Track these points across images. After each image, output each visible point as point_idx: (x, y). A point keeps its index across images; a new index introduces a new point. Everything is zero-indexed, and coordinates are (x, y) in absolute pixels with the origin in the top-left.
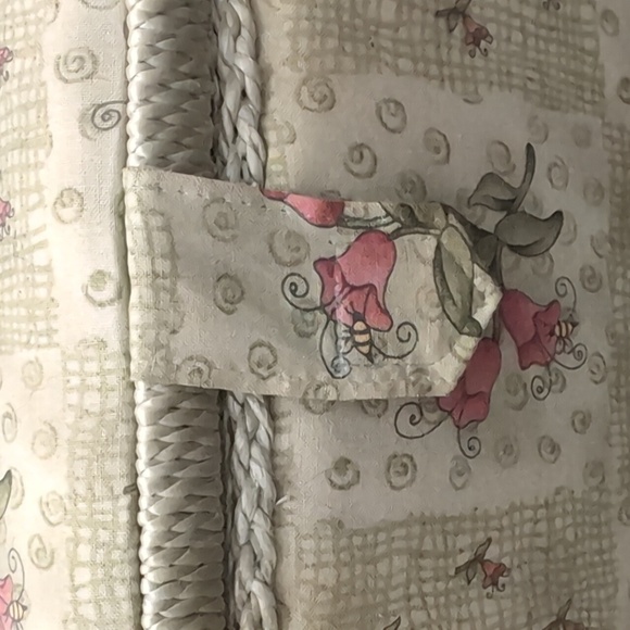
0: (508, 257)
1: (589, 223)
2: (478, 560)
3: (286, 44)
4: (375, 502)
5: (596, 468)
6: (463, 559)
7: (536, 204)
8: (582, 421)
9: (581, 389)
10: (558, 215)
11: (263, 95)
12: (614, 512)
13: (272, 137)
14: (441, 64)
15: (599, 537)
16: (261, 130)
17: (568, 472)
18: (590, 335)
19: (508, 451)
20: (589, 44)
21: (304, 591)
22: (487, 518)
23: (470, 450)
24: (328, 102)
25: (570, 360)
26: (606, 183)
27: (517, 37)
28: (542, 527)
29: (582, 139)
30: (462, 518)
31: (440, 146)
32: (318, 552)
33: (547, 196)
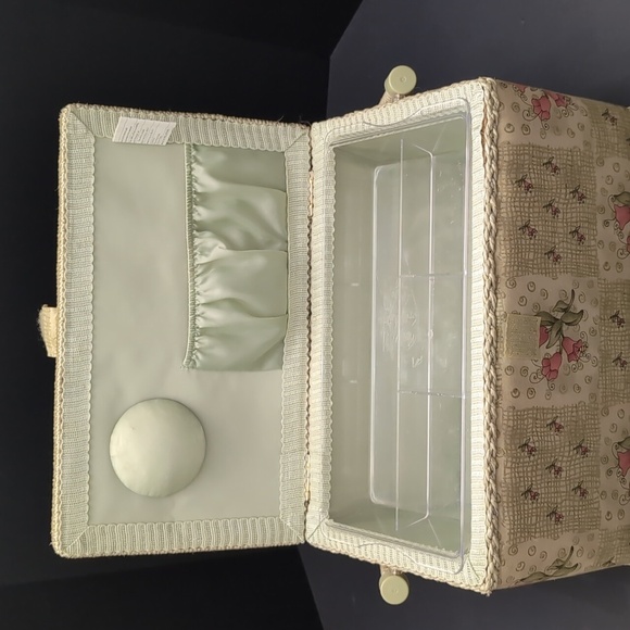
0: (565, 327)
1: (592, 312)
2: (554, 422)
3: (503, 269)
4: (524, 402)
5: (593, 396)
6: (549, 422)
7: (575, 308)
8: (589, 379)
9: (588, 368)
10: (582, 311)
11: (497, 283)
12: (599, 412)
13: (499, 296)
14: (545, 269)
15: (594, 419)
16: (496, 294)
17: (584, 396)
18: (592, 351)
19: (563, 389)
20: (594, 253)
21: (504, 427)
22: (556, 409)
23: (552, 388)
24: (514, 285)
25: (585, 359)
26: (599, 299)
27: (570, 256)
28: (574, 414)
29: (591, 285)
30: (548, 409)
31: (545, 294)
32: (508, 416)
33: (578, 306)
